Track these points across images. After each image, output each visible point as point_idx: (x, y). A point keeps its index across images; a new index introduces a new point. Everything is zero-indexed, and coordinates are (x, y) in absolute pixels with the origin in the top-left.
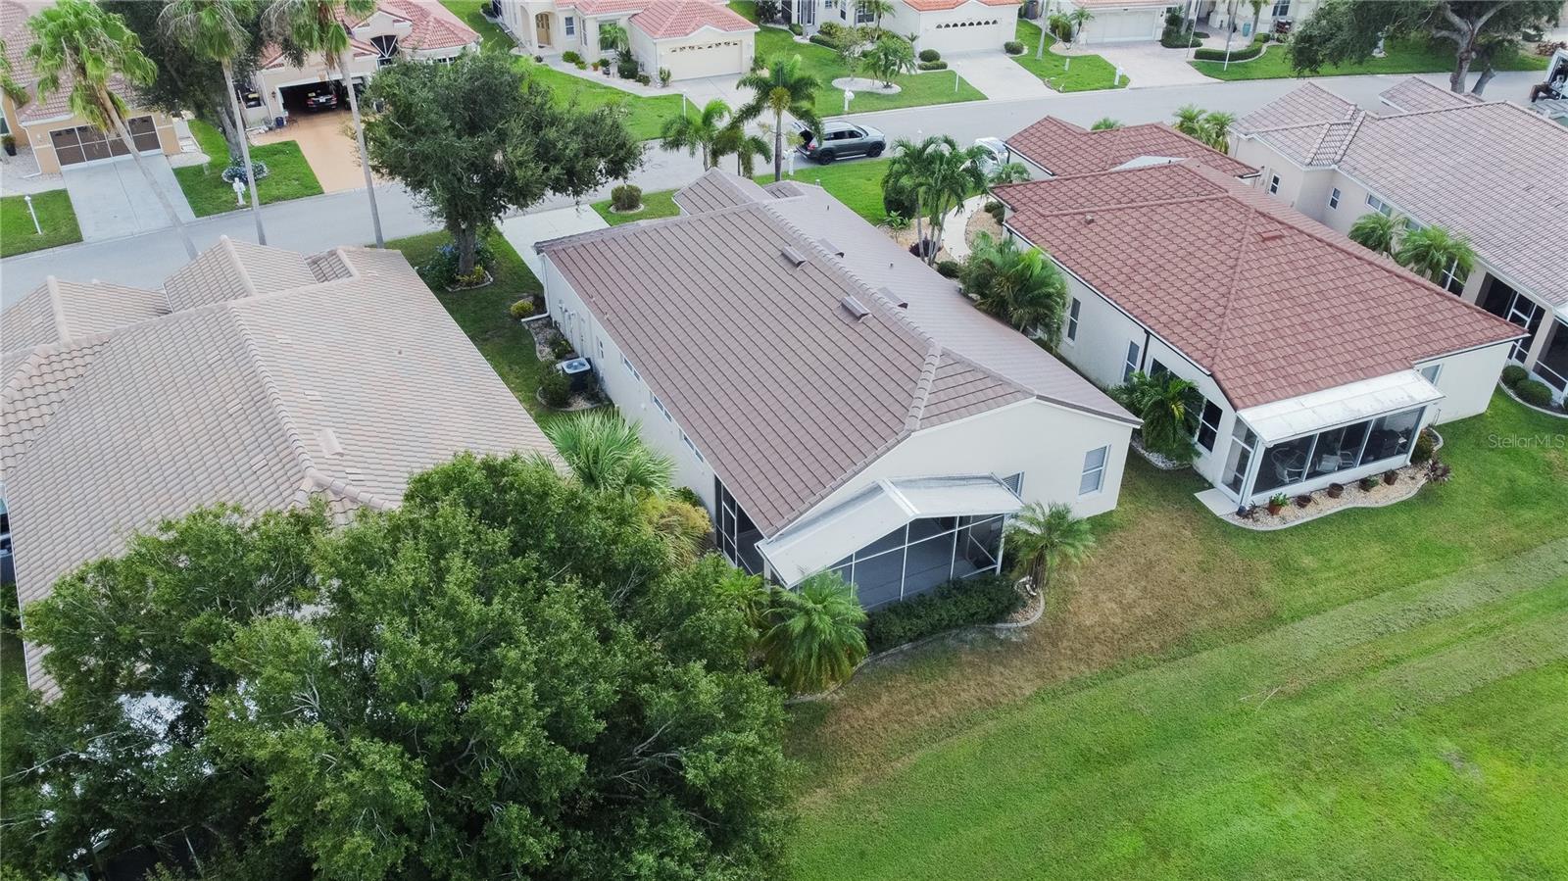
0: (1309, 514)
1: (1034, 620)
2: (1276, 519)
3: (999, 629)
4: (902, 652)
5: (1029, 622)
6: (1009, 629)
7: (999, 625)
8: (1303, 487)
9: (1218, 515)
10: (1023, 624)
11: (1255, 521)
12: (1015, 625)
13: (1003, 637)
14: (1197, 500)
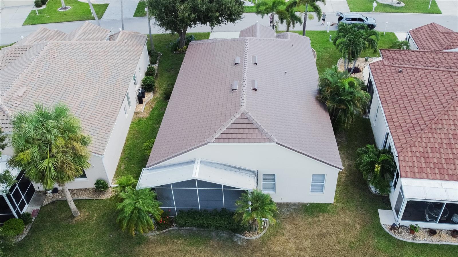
0: (434, 240)
1: (253, 238)
2: (411, 236)
3: (237, 237)
4: (191, 230)
5: (251, 238)
6: (240, 238)
7: (238, 235)
8: (436, 226)
9: (381, 224)
10: (248, 238)
11: (399, 233)
12: (244, 237)
13: (235, 240)
14: (377, 213)
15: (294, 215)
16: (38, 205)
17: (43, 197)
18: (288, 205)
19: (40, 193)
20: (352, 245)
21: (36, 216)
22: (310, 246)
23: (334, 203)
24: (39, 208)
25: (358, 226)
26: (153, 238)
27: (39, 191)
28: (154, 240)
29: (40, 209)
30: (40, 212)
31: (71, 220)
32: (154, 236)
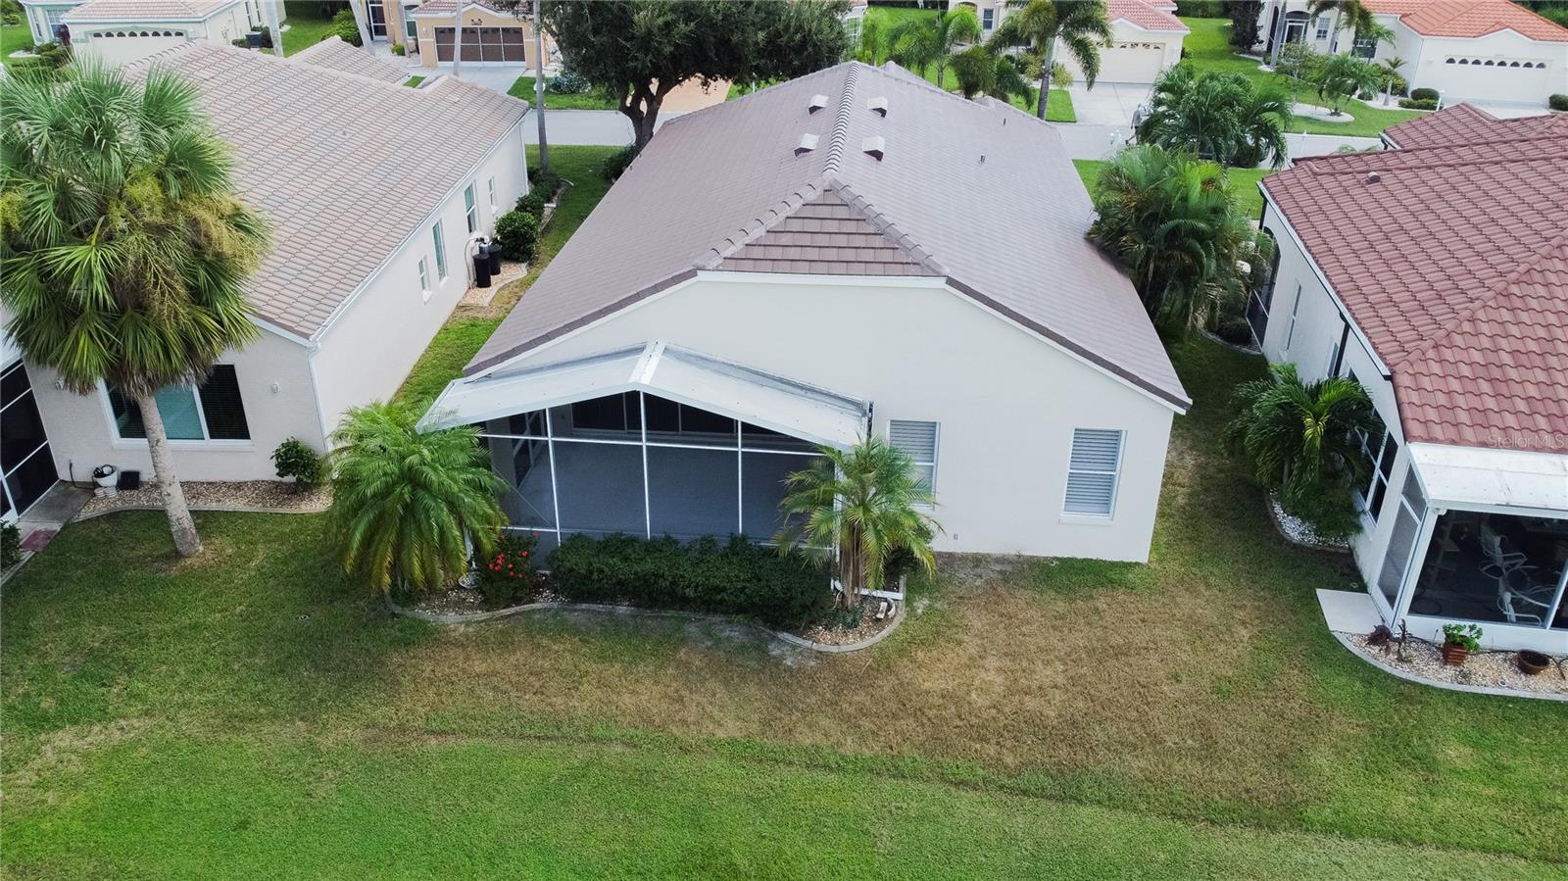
3: (782, 642)
5: (834, 649)
6: (794, 647)
8: (1544, 638)
9: (1331, 629)
10: (822, 647)
11: (1401, 659)
12: (808, 643)
13: (776, 652)
14: (1312, 598)
15: (1001, 590)
16: (55, 518)
17: (82, 497)
18: (977, 561)
19: (73, 488)
20: (1225, 686)
21: (40, 550)
22: (1061, 680)
23: (1150, 562)
24: (57, 527)
25: (1244, 633)
26: (462, 629)
27: (73, 483)
28: (466, 635)
29: (59, 529)
30: (55, 539)
31: (165, 566)
32: (468, 624)
